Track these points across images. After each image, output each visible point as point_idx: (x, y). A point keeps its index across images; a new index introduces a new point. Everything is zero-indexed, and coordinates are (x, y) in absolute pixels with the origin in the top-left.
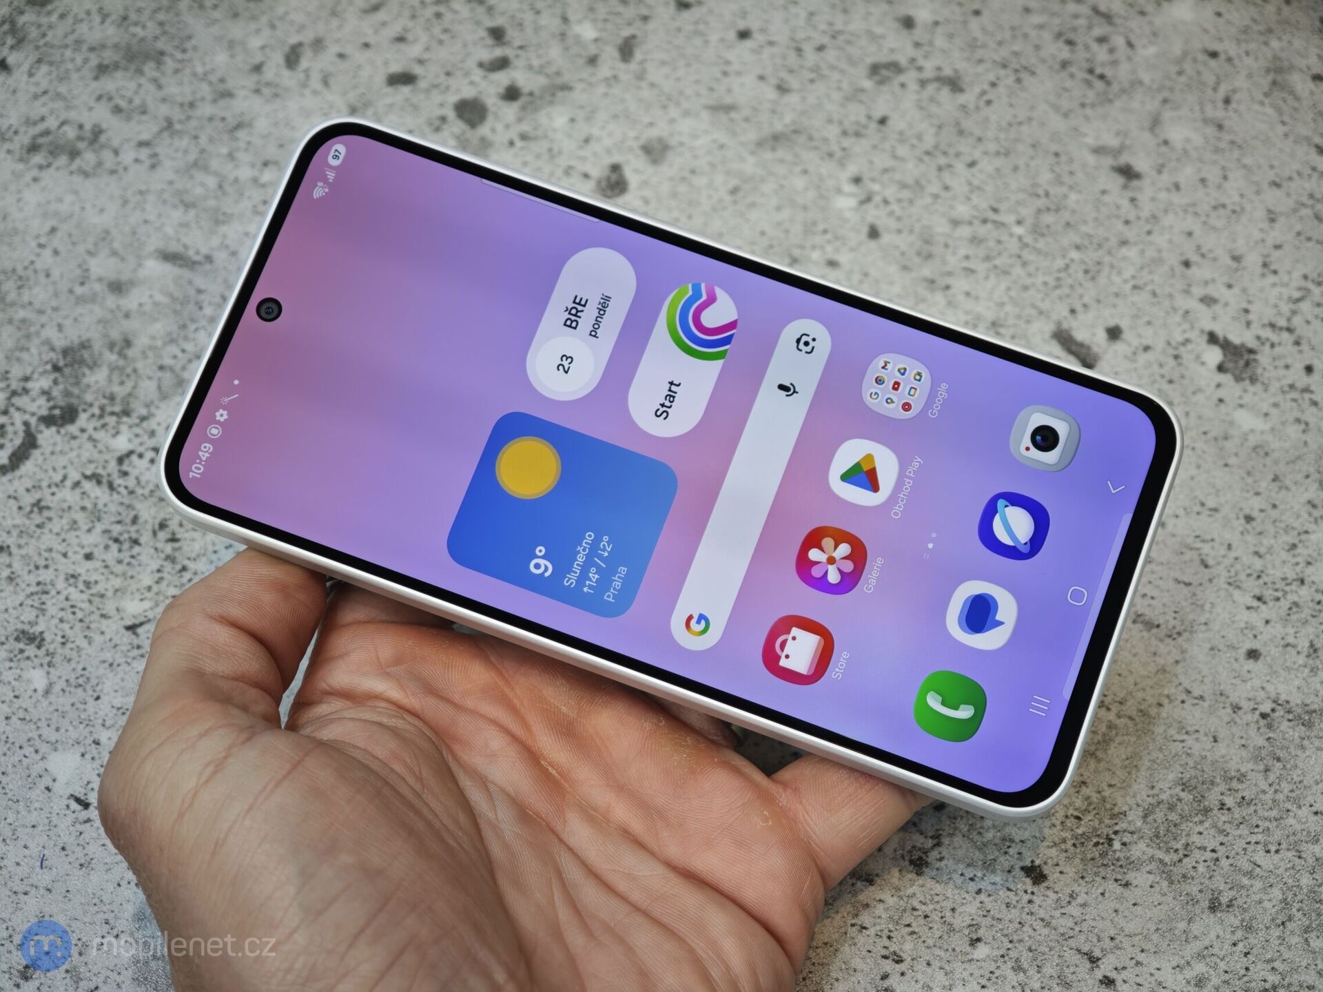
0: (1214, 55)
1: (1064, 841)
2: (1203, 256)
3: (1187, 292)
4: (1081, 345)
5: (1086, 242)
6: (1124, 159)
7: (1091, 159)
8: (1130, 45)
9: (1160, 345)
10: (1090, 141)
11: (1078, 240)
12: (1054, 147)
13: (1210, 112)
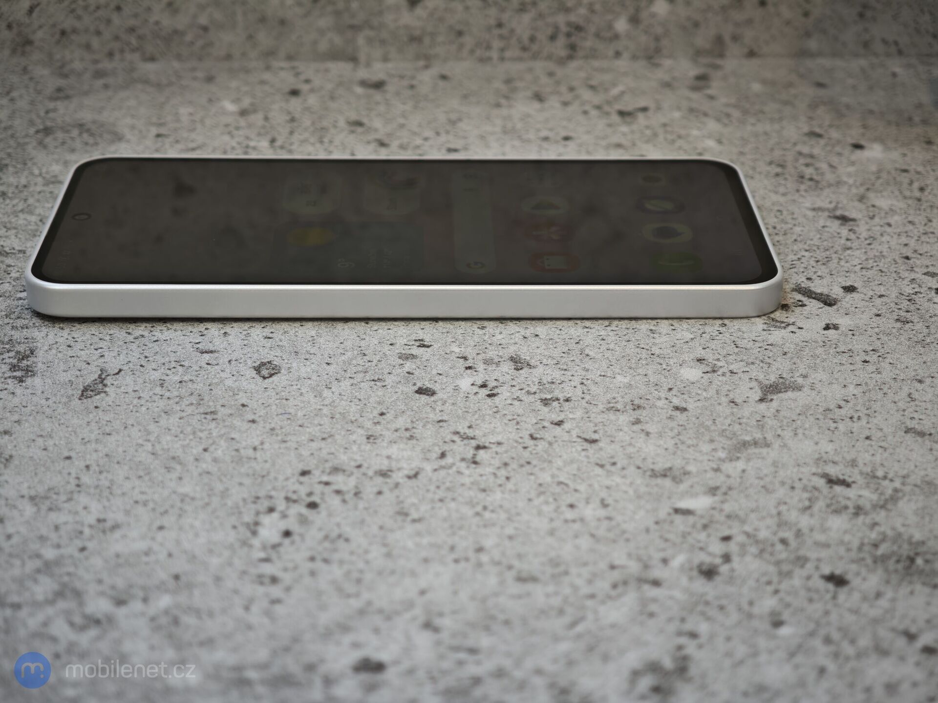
0: (905, 171)
1: (863, 559)
2: (921, 254)
3: (912, 269)
4: (821, 294)
5: (815, 248)
6: (838, 213)
7: (810, 214)
8: (831, 166)
9: (894, 293)
10: (808, 205)
11: (807, 248)
12: (776, 208)
13: (908, 193)
